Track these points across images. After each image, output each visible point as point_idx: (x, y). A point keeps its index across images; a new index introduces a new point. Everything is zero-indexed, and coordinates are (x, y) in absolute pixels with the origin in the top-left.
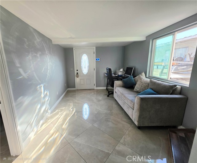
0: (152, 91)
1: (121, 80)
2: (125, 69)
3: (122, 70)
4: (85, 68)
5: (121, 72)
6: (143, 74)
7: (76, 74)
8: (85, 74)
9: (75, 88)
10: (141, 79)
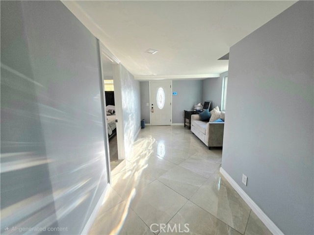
0: (221, 120)
1: (198, 114)
2: (203, 104)
3: (199, 104)
4: (161, 102)
5: (199, 107)
6: (218, 107)
7: (151, 108)
8: (161, 108)
9: (149, 123)
10: (214, 112)
